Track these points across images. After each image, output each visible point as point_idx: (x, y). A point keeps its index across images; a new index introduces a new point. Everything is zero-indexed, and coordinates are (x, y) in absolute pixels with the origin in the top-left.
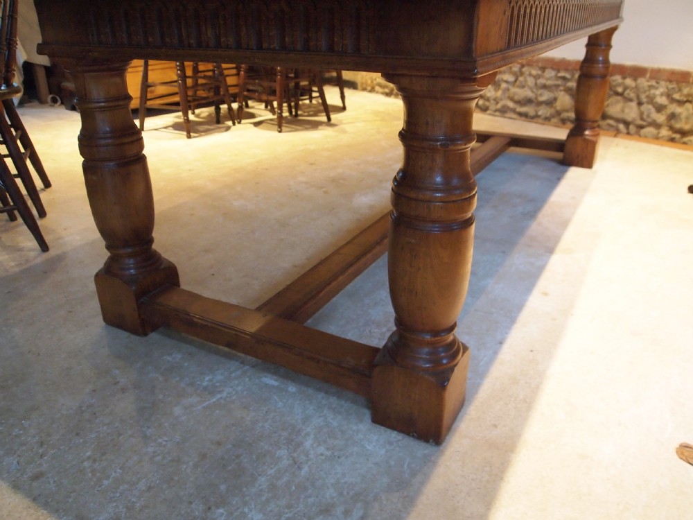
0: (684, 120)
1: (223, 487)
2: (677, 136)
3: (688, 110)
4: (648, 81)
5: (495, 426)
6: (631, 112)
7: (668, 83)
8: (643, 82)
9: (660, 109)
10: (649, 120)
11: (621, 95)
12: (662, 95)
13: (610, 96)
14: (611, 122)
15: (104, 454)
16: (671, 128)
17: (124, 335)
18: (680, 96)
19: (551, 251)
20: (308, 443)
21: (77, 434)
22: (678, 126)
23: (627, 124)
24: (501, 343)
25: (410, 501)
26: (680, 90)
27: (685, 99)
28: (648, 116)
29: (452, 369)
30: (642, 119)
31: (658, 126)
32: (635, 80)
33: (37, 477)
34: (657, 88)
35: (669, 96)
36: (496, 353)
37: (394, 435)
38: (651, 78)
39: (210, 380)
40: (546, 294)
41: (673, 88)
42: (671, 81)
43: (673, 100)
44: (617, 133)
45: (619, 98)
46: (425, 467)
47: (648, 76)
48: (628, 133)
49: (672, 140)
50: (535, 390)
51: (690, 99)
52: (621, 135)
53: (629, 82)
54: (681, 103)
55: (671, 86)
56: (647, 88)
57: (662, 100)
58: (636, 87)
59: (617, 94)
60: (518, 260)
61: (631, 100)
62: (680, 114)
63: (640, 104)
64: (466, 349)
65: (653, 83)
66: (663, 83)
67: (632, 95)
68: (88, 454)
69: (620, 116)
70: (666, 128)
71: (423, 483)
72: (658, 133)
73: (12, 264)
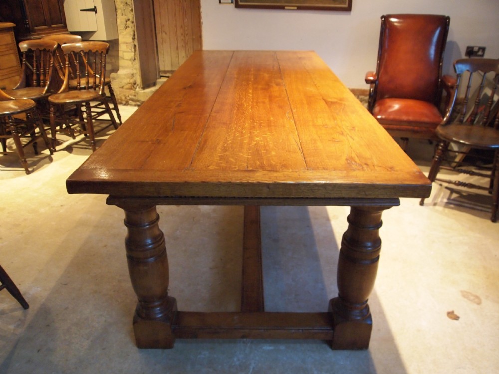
17: (159, 351)
19: (327, 219)
39: (239, 360)
60: (318, 230)
73: (12, 327)
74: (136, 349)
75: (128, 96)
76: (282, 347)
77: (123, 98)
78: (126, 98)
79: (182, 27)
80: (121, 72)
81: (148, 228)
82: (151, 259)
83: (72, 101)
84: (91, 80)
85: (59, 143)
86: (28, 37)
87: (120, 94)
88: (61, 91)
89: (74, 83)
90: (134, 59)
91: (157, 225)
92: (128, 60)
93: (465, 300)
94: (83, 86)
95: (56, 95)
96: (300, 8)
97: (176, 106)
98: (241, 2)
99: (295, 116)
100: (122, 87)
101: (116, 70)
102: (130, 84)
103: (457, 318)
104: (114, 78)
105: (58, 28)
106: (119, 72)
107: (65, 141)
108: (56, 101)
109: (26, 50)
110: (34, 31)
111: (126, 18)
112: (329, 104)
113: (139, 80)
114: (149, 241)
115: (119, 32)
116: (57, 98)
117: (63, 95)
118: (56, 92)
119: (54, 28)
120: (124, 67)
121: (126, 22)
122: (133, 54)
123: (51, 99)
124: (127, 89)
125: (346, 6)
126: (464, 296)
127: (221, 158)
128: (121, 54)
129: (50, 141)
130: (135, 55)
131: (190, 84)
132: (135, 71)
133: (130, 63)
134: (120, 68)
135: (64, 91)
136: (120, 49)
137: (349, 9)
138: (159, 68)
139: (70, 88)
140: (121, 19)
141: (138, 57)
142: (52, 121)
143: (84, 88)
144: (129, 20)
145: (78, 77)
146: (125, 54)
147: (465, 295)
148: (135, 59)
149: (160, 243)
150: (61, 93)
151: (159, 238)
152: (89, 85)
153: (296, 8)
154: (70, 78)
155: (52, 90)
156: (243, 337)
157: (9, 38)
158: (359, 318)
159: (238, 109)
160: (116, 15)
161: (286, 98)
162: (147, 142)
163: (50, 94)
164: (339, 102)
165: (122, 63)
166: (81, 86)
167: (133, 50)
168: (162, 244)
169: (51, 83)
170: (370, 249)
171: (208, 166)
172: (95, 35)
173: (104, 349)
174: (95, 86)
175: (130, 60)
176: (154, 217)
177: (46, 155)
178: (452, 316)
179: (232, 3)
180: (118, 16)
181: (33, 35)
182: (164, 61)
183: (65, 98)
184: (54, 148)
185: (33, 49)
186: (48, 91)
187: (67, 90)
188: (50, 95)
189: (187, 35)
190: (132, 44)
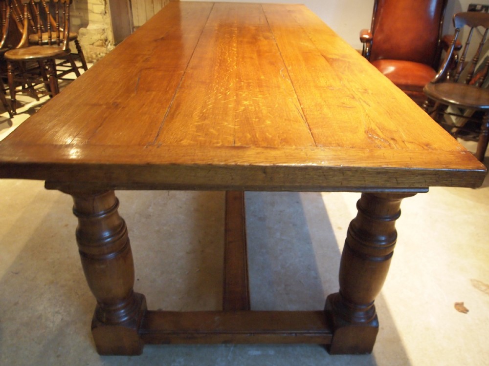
40: (340, 228)
74: (96, 355)
75: (100, 54)
76: (271, 352)
77: (94, 56)
78: (97, 56)
80: (91, 27)
81: (103, 218)
82: (111, 255)
83: (31, 57)
84: (54, 35)
85: (20, 105)
87: (90, 52)
88: (19, 46)
89: (36, 38)
90: (104, 12)
91: (117, 212)
92: (98, 14)
93: (476, 290)
94: (46, 41)
95: (14, 51)
97: (144, 61)
99: (291, 74)
100: (93, 44)
101: (85, 24)
102: (101, 40)
103: (465, 311)
104: (83, 34)
106: (89, 27)
107: (27, 103)
108: (13, 57)
112: (330, 61)
113: (111, 37)
114: (107, 234)
116: (15, 54)
117: (22, 51)
118: (14, 47)
120: (94, 22)
122: (103, 7)
123: (8, 55)
124: (98, 46)
126: (475, 286)
127: (199, 128)
128: (90, 6)
129: (9, 103)
130: (105, 8)
131: (162, 36)
132: (106, 27)
133: (100, 17)
134: (90, 22)
135: (23, 47)
136: (89, 2)
138: (133, 23)
139: (30, 43)
141: (109, 11)
142: (10, 80)
143: (47, 44)
145: (39, 31)
146: (95, 7)
147: (476, 284)
148: (106, 13)
149: (121, 235)
150: (20, 48)
151: (120, 229)
152: (53, 40)
154: (31, 32)
155: (9, 45)
156: (226, 342)
158: (363, 321)
159: (220, 65)
161: (278, 54)
162: (101, 105)
163: (7, 49)
164: (341, 59)
165: (91, 17)
166: (43, 41)
167: (103, 3)
168: (123, 236)
169: (7, 38)
170: (383, 243)
171: (181, 140)
173: (58, 356)
174: (59, 42)
175: (101, 14)
176: (112, 202)
177: (4, 119)
178: (461, 307)
182: (138, 16)
183: (24, 54)
184: (14, 111)
186: (4, 46)
187: (27, 45)
188: (7, 51)
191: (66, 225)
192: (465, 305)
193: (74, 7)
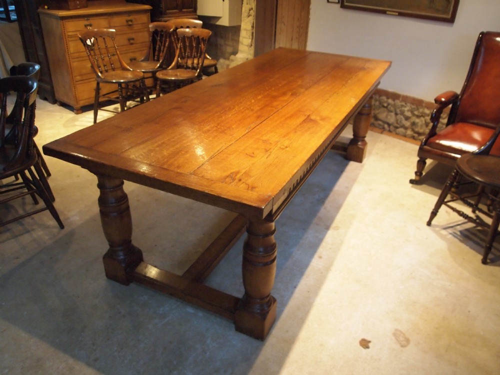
0: (419, 127)
1: (175, 362)
2: (416, 135)
3: (422, 121)
4: (401, 102)
5: (287, 331)
6: (391, 119)
7: (411, 105)
8: (398, 102)
9: (407, 118)
10: (401, 124)
11: (386, 107)
12: (408, 111)
13: (380, 108)
14: (380, 122)
15: (122, 349)
16: (413, 130)
17: (117, 284)
18: (418, 113)
19: (327, 228)
20: (209, 341)
21: (108, 339)
22: (416, 130)
23: (389, 125)
24: (295, 287)
25: (250, 366)
26: (418, 109)
27: (421, 115)
28: (401, 122)
29: (268, 312)
30: (397, 123)
31: (406, 128)
32: (394, 100)
33: (96, 360)
34: (405, 107)
35: (412, 112)
36: (292, 293)
37: (244, 337)
38: (403, 101)
39: (163, 311)
40: (320, 257)
41: (414, 108)
42: (413, 104)
43: (414, 115)
44: (382, 130)
45: (385, 109)
46: (257, 351)
47: (401, 99)
48: (390, 131)
49: (413, 138)
50: (307, 313)
51: (423, 115)
52: (385, 132)
53: (390, 101)
54: (418, 117)
55: (413, 107)
56: (400, 106)
57: (408, 114)
58: (394, 104)
59: (384, 107)
60: (310, 235)
61: (391, 112)
62: (418, 123)
63: (396, 114)
64: (275, 300)
65: (404, 104)
66: (409, 104)
67: (392, 109)
68: (116, 348)
69: (385, 120)
70: (411, 130)
71: (256, 358)
72: (406, 132)
73: (47, 238)
76: (200, 314)
79: (298, 20)
80: (239, 55)
86: (161, 19)
88: (170, 67)
90: (250, 45)
92: (245, 45)
93: (393, 338)
95: (165, 71)
96: (401, 15)
98: (347, 2)
101: (235, 53)
103: (366, 347)
104: (232, 61)
105: (187, 12)
106: (237, 56)
109: (154, 30)
110: (166, 14)
111: (249, 6)
115: (242, 19)
116: (164, 74)
117: (170, 71)
118: (165, 69)
119: (184, 12)
120: (242, 52)
121: (250, 10)
122: (250, 40)
125: (449, 16)
126: (395, 334)
128: (241, 39)
130: (252, 42)
133: (247, 48)
134: (239, 51)
135: (172, 69)
136: (241, 35)
137: (451, 20)
139: (179, 66)
140: (245, 8)
141: (253, 45)
144: (252, 9)
145: (186, 58)
146: (244, 39)
147: (397, 334)
150: (170, 69)
153: (397, 14)
155: (164, 66)
157: (145, 18)
160: (242, 4)
163: (161, 69)
165: (241, 47)
167: (251, 37)
169: (162, 62)
172: (220, 20)
173: (87, 271)
175: (248, 46)
178: (364, 343)
179: (339, 2)
180: (243, 5)
181: (163, 17)
183: (172, 76)
185: (159, 30)
186: (159, 67)
187: (175, 68)
189: (302, 28)
190: (251, 31)
191: (138, 200)
192: (370, 345)
193: (230, 38)
